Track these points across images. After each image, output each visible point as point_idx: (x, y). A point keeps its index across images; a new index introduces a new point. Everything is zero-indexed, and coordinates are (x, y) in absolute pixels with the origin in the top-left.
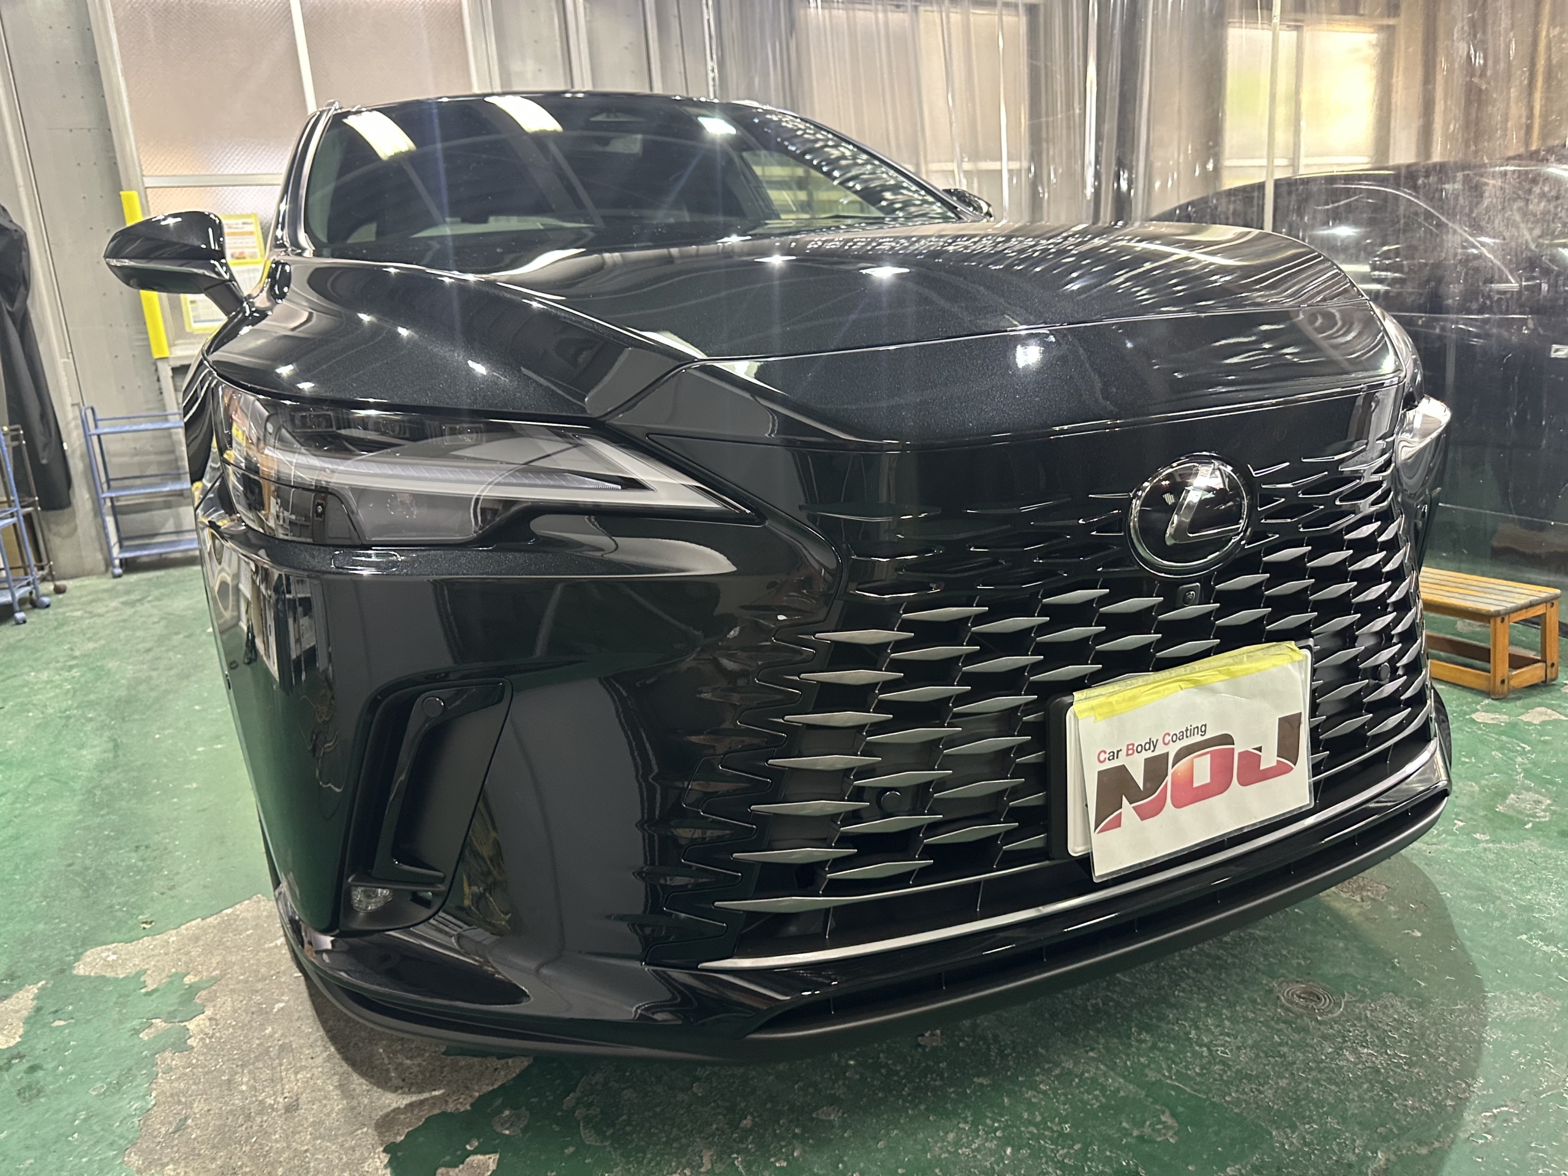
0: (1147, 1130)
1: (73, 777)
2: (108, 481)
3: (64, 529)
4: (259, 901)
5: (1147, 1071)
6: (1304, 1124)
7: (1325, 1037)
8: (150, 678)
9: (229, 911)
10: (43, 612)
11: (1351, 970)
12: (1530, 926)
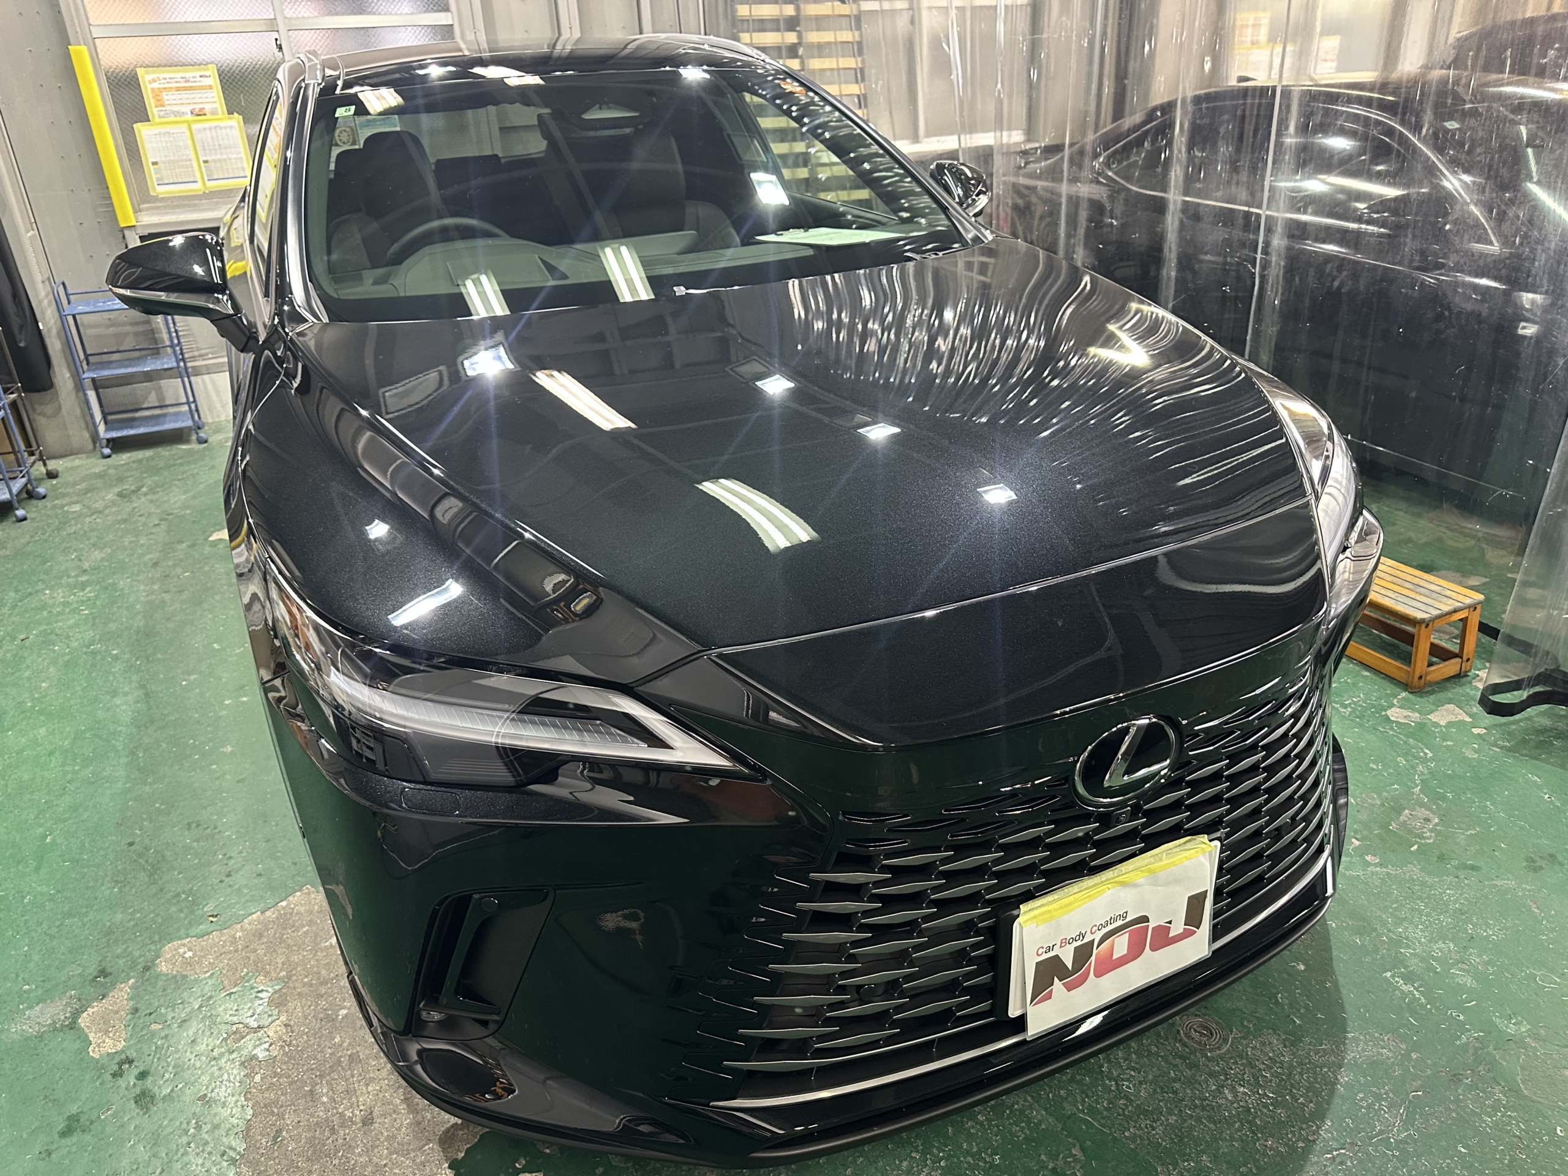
0: (1060, 1163)
1: (114, 733)
2: (87, 356)
3: (49, 409)
4: (309, 894)
5: (1065, 1104)
6: (1184, 1161)
7: (1212, 1074)
8: (163, 602)
9: (284, 903)
10: (40, 503)
11: (1240, 1004)
12: (1397, 962)
